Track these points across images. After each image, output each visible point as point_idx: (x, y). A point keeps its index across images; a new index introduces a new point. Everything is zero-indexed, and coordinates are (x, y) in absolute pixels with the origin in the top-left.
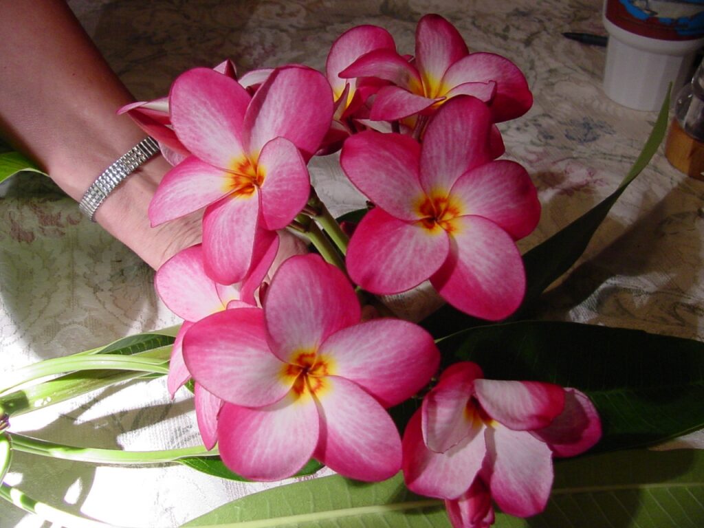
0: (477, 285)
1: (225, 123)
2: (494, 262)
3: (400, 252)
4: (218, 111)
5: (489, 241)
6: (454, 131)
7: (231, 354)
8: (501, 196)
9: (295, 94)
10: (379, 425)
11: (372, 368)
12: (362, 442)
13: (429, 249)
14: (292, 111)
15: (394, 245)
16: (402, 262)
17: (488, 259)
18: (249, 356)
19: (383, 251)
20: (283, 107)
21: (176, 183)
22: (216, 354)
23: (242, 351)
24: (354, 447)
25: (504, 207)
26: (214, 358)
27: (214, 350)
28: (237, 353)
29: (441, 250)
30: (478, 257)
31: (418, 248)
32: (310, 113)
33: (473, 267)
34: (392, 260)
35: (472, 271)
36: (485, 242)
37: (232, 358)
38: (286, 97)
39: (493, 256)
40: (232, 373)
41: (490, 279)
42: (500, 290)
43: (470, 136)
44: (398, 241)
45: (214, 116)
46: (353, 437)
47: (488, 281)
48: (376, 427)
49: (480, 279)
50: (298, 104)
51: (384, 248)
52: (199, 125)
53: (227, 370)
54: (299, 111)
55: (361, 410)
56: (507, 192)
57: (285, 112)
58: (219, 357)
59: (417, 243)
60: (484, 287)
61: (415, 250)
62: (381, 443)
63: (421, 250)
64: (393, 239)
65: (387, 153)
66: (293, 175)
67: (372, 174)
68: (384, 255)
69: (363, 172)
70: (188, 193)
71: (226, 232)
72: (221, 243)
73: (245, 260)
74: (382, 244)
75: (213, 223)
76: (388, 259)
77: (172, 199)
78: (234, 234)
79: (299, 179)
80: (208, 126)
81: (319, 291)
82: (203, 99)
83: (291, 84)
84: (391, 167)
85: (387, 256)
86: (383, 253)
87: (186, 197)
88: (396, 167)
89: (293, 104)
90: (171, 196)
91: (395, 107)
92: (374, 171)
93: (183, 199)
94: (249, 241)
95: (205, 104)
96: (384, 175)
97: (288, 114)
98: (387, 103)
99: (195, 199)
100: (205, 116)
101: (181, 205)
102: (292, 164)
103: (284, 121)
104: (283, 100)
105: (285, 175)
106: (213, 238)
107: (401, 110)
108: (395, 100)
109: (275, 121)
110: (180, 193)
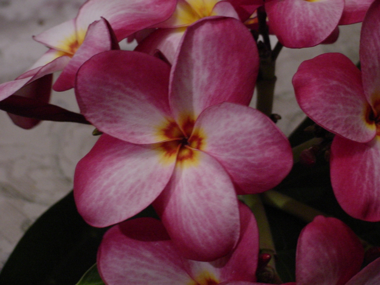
1: (143, 97)
9: (215, 49)
14: (217, 66)
15: (372, 168)
20: (204, 64)
32: (237, 63)
45: (130, 94)
50: (221, 58)
51: (367, 175)
54: (224, 64)
64: (368, 164)
65: (335, 83)
66: (264, 142)
67: (333, 109)
68: (370, 183)
69: (326, 110)
70: (131, 181)
71: (200, 211)
72: (199, 224)
73: (232, 234)
74: (363, 172)
75: (175, 204)
76: (376, 184)
77: (116, 192)
78: (211, 211)
79: (274, 144)
80: (124, 106)
81: (334, 252)
82: (116, 83)
83: (207, 39)
84: (343, 95)
85: (372, 182)
86: (368, 181)
87: (132, 187)
88: (346, 93)
89: (215, 58)
90: (113, 189)
91: (309, 28)
92: (334, 106)
93: (130, 190)
94: (232, 214)
95: (119, 87)
96: (341, 106)
97: (212, 71)
98: (296, 25)
99: (143, 186)
100: (120, 98)
101: (132, 197)
102: (261, 130)
103: (210, 78)
104: (202, 58)
105: (255, 143)
106: (184, 220)
107: (317, 30)
108: (302, 18)
109: (198, 79)
110: (121, 183)
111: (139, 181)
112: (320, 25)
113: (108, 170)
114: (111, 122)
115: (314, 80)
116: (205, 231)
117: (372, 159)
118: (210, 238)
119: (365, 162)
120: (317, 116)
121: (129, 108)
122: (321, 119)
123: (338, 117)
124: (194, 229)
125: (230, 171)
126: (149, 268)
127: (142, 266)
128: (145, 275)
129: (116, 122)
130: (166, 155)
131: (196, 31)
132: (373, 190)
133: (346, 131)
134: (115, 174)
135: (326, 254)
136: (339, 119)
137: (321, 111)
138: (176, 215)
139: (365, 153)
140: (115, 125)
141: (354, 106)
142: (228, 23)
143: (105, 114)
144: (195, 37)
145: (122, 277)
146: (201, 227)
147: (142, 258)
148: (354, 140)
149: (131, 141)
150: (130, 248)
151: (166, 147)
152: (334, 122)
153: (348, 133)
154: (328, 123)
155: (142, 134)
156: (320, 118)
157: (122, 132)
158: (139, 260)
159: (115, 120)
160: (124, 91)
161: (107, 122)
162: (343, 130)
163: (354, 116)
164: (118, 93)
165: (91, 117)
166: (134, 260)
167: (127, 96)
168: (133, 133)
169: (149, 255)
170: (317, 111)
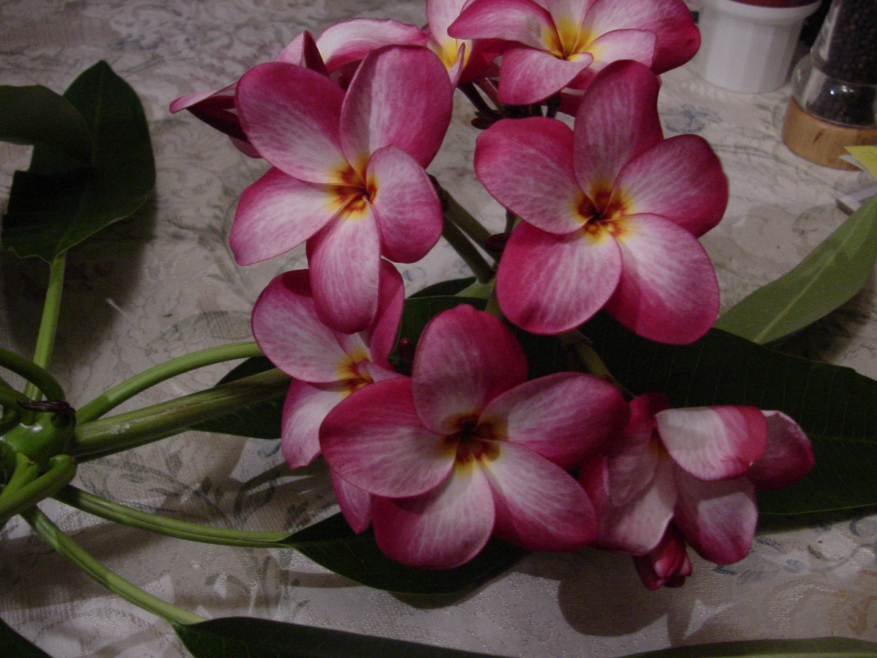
0: (660, 304)
1: (315, 126)
2: (678, 272)
3: (563, 277)
4: (304, 113)
5: (669, 245)
6: (612, 109)
7: (379, 440)
8: (678, 183)
9: (400, 82)
10: (565, 492)
11: (548, 428)
12: (546, 512)
13: (597, 267)
14: (400, 104)
15: (554, 268)
16: (566, 289)
17: (670, 268)
18: (401, 438)
19: (541, 278)
20: (387, 100)
21: (264, 207)
22: (362, 442)
23: (391, 433)
24: (538, 519)
25: (683, 196)
26: (358, 447)
27: (359, 439)
28: (386, 437)
29: (612, 265)
30: (658, 267)
31: (584, 268)
32: (423, 104)
33: (653, 281)
34: (555, 289)
35: (651, 286)
36: (665, 247)
37: (381, 444)
38: (389, 85)
39: (676, 264)
40: (384, 461)
41: (675, 293)
42: (689, 306)
43: (632, 112)
44: (558, 262)
45: (299, 119)
46: (536, 508)
47: (672, 296)
48: (562, 495)
49: (662, 295)
50: (406, 94)
51: (543, 273)
52: (281, 131)
53: (377, 458)
54: (409, 103)
55: (541, 477)
56: (685, 176)
57: (391, 105)
58: (365, 446)
59: (581, 260)
60: (668, 304)
61: (580, 271)
62: (569, 512)
63: (588, 269)
64: (552, 261)
65: (532, 151)
66: (418, 200)
67: (517, 181)
68: (543, 284)
69: (506, 181)
70: (283, 219)
71: (341, 269)
72: (336, 284)
73: (370, 305)
74: (539, 268)
75: (322, 257)
76: (550, 288)
77: (264, 229)
78: (351, 272)
79: (426, 204)
80: (294, 132)
81: (475, 353)
82: (281, 103)
83: (392, 69)
84: (539, 168)
85: (547, 284)
86: (542, 282)
87: (282, 226)
88: (546, 167)
89: (399, 94)
90: (262, 224)
91: (530, 83)
92: (520, 177)
93: (278, 229)
94: (372, 281)
95: (285, 108)
96: (531, 181)
97: (394, 108)
98: (518, 77)
99: (294, 227)
100: (287, 121)
101: (277, 237)
102: (416, 184)
103: (392, 117)
104: (385, 90)
105: (408, 199)
106: (324, 277)
107: (538, 87)
108: (528, 72)
109: (379, 117)
110: (272, 220)
111: (292, 221)
112: (545, 82)
113: (265, 202)
114: (278, 149)
115: (504, 141)
116: (340, 294)
117: (559, 257)
118: (344, 304)
119: (547, 258)
120: (493, 185)
121: (300, 137)
122: (497, 190)
123: (521, 192)
124: (331, 289)
125: (384, 230)
126: (300, 327)
127: (295, 323)
128: (295, 335)
129: (284, 150)
130: (336, 201)
131: (381, 57)
132: (544, 294)
133: (529, 212)
134: (270, 209)
135: (462, 353)
136: (522, 196)
137: (499, 181)
138: (319, 270)
139: (554, 247)
140: (282, 153)
141: (555, 187)
142: (421, 54)
143: (272, 138)
144: (378, 64)
145: (270, 330)
146: (338, 289)
147: (296, 313)
148: (539, 226)
149: (294, 175)
150: (286, 299)
151: (340, 191)
152: (516, 197)
153: (532, 216)
154: (504, 197)
155: (313, 170)
156: (497, 188)
157: (289, 163)
158: (291, 316)
159: (283, 147)
160: (292, 114)
161: (274, 147)
162: (525, 210)
163: (552, 198)
164: (285, 115)
165: (256, 138)
166: (287, 314)
167: (297, 122)
168: (301, 167)
169: (303, 312)
170: (494, 179)
